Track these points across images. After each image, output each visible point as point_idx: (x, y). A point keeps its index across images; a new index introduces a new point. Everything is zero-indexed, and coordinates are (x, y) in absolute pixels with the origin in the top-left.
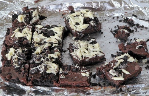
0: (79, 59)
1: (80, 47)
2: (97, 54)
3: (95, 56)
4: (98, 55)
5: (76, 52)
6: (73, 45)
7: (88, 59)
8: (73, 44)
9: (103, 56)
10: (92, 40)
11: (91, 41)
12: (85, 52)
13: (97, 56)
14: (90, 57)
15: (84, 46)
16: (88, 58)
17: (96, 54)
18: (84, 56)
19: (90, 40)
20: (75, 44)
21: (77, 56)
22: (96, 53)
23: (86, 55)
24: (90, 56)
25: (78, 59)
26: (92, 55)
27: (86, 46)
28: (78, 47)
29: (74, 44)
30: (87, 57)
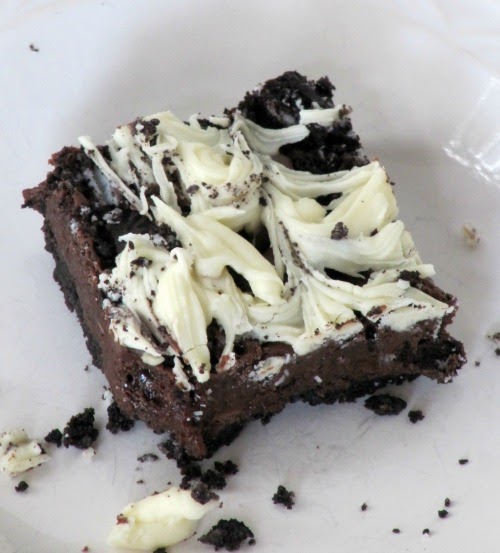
0: (177, 369)
1: (185, 208)
2: (377, 311)
3: (359, 327)
4: (387, 320)
5: (143, 271)
6: (93, 166)
7: (277, 363)
8: (99, 160)
9: (433, 322)
10: (307, 116)
11: (297, 133)
12: (242, 284)
13: (370, 329)
14: (302, 345)
15: (225, 194)
16: (283, 348)
17: (365, 309)
18: (234, 327)
19: (279, 107)
20: (121, 158)
21: (157, 335)
22: (365, 298)
23: (257, 311)
24: (300, 324)
25: (168, 363)
26: (321, 323)
27: (254, 202)
28: (165, 212)
29: (105, 153)
30: (261, 334)
